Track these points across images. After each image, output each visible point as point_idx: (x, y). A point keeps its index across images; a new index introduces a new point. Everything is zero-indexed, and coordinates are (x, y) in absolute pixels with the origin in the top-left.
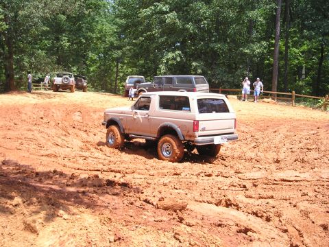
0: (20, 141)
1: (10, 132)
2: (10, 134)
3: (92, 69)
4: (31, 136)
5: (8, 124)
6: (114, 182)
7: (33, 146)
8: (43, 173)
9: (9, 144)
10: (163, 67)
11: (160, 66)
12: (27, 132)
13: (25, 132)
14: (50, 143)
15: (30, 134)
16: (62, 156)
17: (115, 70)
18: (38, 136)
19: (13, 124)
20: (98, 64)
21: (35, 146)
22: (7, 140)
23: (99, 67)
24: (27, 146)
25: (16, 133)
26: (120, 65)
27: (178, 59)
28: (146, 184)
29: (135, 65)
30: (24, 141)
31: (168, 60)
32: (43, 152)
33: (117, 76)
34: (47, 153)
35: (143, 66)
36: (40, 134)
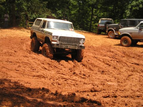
0: (18, 64)
1: (11, 57)
2: (12, 58)
3: (73, 12)
4: (26, 61)
5: (10, 51)
6: (87, 99)
7: (28, 69)
8: (34, 89)
9: (10, 66)
10: (128, 12)
11: (126, 11)
12: (23, 58)
13: (22, 58)
14: (40, 67)
15: (25, 60)
16: (49, 77)
18: (32, 61)
19: (13, 52)
20: (78, 9)
21: (29, 69)
22: (9, 63)
23: (78, 11)
24: (23, 68)
25: (16, 58)
26: (94, 9)
27: (141, 6)
28: (112, 103)
29: (106, 10)
30: (21, 65)
31: (132, 6)
32: (34, 74)
33: (92, 18)
34: (38, 74)
35: (112, 11)
36: (33, 60)
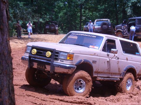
3: (60, 15)
17: (79, 14)
20: (65, 11)
26: (83, 10)
33: (81, 19)
